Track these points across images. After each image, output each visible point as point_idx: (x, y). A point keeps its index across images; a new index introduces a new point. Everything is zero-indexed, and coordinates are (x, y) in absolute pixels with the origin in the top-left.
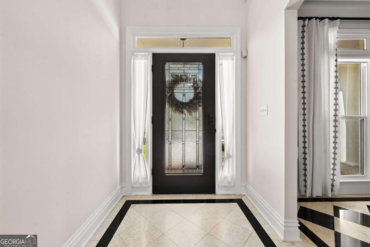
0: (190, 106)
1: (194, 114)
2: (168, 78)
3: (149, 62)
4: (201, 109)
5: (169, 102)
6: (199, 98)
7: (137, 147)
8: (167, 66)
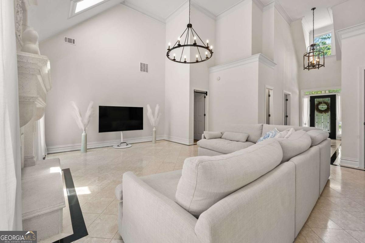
0: (325, 111)
1: (327, 114)
2: (316, 103)
3: (309, 99)
4: (330, 112)
5: (316, 110)
6: (329, 108)
7: (304, 123)
8: (315, 99)
